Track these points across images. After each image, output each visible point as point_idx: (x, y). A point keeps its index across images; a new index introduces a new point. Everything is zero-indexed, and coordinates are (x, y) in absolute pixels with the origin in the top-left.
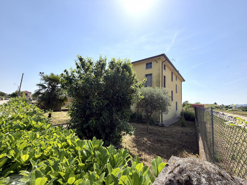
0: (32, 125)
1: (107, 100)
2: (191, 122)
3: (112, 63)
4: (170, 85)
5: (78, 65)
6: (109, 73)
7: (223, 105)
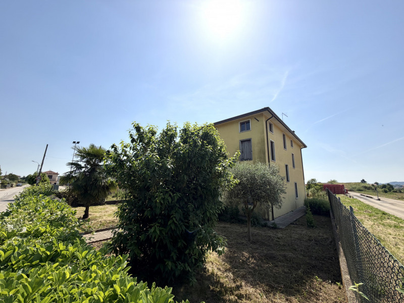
0: (59, 250)
1: (179, 191)
2: (323, 219)
3: (185, 130)
4: (282, 156)
5: (134, 137)
6: (182, 150)
7: (377, 183)
